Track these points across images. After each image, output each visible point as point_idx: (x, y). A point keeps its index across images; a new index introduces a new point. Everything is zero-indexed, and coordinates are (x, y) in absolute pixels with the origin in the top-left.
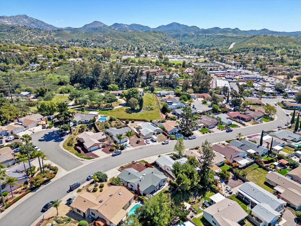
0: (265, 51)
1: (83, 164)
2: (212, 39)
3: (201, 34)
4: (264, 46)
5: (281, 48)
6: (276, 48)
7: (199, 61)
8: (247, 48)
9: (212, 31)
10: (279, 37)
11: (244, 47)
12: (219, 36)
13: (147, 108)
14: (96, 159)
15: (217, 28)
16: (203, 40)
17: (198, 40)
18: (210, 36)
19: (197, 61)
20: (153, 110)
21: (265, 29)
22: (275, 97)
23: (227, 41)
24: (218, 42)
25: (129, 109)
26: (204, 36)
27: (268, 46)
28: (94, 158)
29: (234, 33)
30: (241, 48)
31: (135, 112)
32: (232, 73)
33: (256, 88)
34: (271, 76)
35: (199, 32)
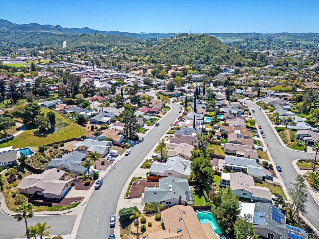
0: (101, 49)
1: (76, 216)
2: (36, 36)
3: (19, 31)
4: (98, 44)
5: (113, 46)
6: (109, 46)
7: (42, 63)
8: (83, 47)
9: (32, 27)
10: (107, 36)
11: (79, 45)
12: (44, 33)
13: (59, 124)
14: (83, 202)
15: (35, 24)
16: (25, 38)
17: (18, 37)
18: (32, 33)
19: (40, 63)
20: (68, 125)
21: (87, 28)
22: (149, 90)
23: (56, 39)
24: (45, 40)
25: (37, 131)
26: (24, 33)
27: (101, 44)
28: (78, 202)
29: (58, 30)
30: (77, 46)
31: (50, 133)
32: (93, 72)
33: (128, 84)
34: (128, 72)
35: (14, 28)
